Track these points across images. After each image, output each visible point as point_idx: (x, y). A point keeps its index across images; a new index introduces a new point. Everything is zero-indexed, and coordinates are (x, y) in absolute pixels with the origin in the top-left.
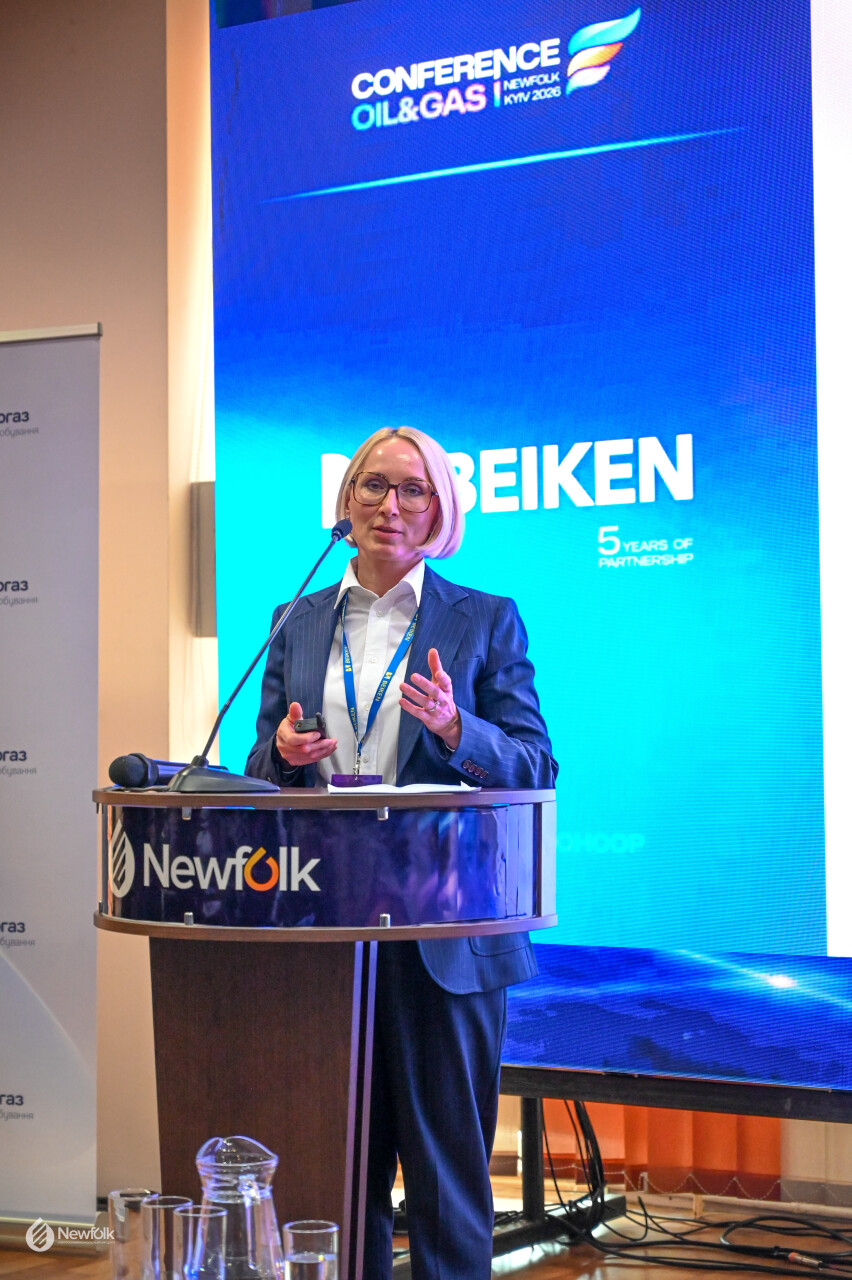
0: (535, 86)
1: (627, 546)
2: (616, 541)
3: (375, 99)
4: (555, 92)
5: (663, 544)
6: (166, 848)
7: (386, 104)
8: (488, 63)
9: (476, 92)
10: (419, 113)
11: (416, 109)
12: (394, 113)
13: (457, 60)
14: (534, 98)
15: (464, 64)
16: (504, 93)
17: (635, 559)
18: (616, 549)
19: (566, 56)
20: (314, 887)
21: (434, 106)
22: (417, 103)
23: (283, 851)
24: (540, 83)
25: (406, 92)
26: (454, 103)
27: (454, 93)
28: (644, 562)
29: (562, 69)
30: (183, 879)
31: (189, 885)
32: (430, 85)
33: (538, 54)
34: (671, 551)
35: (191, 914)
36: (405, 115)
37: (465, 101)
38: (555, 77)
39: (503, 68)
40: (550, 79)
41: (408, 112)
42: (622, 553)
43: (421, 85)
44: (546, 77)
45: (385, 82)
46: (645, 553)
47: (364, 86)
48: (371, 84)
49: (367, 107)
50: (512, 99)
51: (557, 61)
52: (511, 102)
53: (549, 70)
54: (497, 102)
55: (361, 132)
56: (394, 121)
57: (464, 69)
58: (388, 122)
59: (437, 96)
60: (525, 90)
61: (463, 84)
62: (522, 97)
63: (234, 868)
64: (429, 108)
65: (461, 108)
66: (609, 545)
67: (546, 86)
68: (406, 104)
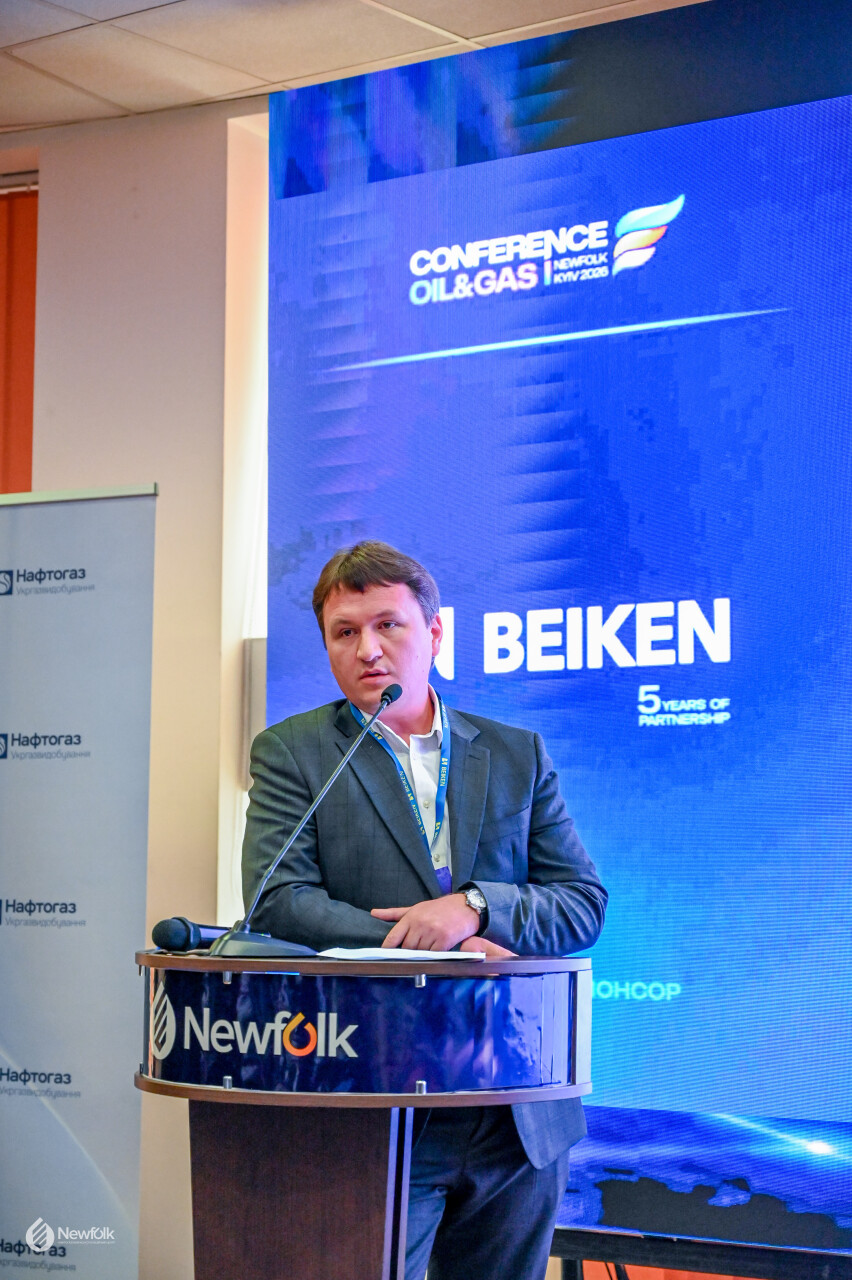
0: (584, 267)
1: (667, 705)
2: (656, 699)
3: (431, 276)
4: (603, 272)
5: (700, 704)
6: (206, 1012)
7: (443, 281)
8: (540, 244)
9: (527, 271)
10: (473, 290)
11: (471, 286)
12: (450, 288)
13: (510, 240)
14: (583, 278)
15: (517, 244)
16: (555, 272)
17: (673, 716)
18: (656, 708)
19: (612, 238)
20: (351, 1053)
21: (487, 283)
22: (471, 280)
23: (321, 1016)
24: (588, 263)
25: (462, 269)
26: (508, 281)
27: (507, 271)
28: (682, 720)
29: (609, 250)
30: (222, 1042)
31: (228, 1048)
32: (484, 264)
33: (586, 237)
34: (709, 710)
35: (230, 1077)
36: (461, 291)
37: (517, 279)
38: (603, 258)
39: (553, 248)
40: (598, 259)
41: (463, 289)
42: (662, 711)
43: (476, 264)
44: (593, 257)
45: (442, 260)
46: (683, 711)
47: (422, 263)
48: (428, 262)
49: (425, 283)
50: (562, 278)
51: (604, 243)
52: (560, 281)
53: (597, 251)
54: (547, 281)
55: (418, 307)
56: (449, 297)
57: (517, 249)
58: (445, 297)
59: (491, 274)
60: (574, 270)
61: (516, 263)
62: (572, 277)
63: (273, 1032)
64: (483, 286)
65: (514, 286)
66: (649, 704)
67: (593, 266)
68: (461, 280)
